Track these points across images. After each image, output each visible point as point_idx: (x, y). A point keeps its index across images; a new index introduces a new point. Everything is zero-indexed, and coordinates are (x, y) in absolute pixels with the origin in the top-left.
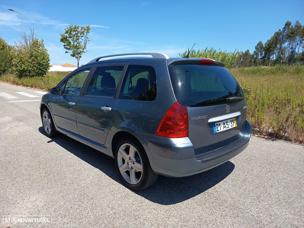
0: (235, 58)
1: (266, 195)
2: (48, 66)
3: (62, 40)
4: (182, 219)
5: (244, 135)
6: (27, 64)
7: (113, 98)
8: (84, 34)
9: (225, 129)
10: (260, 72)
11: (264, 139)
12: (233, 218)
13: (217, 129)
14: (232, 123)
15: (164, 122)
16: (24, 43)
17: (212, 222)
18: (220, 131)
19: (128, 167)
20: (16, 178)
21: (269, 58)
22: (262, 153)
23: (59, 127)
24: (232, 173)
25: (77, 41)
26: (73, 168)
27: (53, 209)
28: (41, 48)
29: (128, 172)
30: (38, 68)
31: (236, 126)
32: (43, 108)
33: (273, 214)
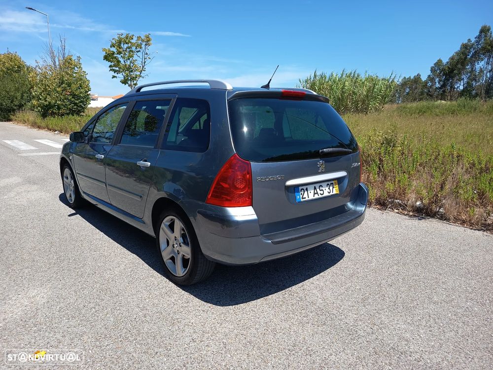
0: (390, 87)
1: (377, 296)
2: (87, 98)
3: (106, 58)
4: (241, 325)
5: (355, 208)
6: (55, 95)
7: (154, 148)
8: (141, 48)
9: (316, 196)
10: (431, 111)
11: (407, 217)
12: (316, 327)
13: (301, 196)
14: (331, 188)
15: (218, 184)
16: (50, 62)
17: (283, 331)
18: (307, 199)
19: (173, 252)
20: (13, 265)
21: (452, 87)
22: (396, 237)
23: (84, 193)
24: (336, 266)
25: (131, 59)
26: (98, 253)
27: (58, 307)
28: (77, 69)
29: (173, 259)
30: (71, 102)
31: (338, 192)
32: (64, 164)
33: (378, 322)
